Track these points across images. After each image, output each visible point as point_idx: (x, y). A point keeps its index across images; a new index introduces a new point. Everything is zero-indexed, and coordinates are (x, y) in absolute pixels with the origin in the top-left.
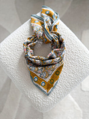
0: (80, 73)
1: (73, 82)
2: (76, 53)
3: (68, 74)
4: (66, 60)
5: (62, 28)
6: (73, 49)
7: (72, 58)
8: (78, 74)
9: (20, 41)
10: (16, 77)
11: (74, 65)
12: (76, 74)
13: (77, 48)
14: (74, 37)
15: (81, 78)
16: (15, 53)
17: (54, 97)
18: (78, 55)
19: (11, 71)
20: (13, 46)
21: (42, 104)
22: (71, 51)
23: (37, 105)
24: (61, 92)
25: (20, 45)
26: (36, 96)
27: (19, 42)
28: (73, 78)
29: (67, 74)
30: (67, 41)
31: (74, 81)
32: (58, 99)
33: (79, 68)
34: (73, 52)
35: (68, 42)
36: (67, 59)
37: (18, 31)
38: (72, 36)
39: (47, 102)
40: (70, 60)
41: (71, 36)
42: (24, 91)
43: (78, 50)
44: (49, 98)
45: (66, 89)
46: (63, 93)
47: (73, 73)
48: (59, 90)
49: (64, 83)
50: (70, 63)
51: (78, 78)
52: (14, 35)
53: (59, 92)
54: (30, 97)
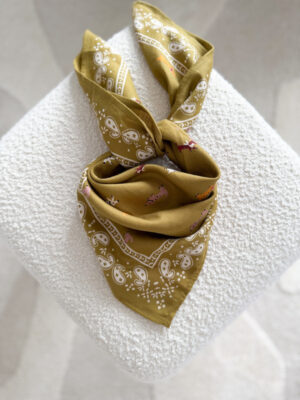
0: (278, 246)
1: (252, 281)
2: (260, 175)
3: (235, 253)
4: (225, 205)
6: (247, 161)
7: (247, 195)
8: (269, 250)
9: (55, 141)
10: (51, 271)
11: (254, 220)
12: (262, 250)
13: (263, 158)
14: (252, 117)
15: (279, 262)
16: (42, 187)
17: (187, 332)
18: (269, 182)
19: (33, 252)
20: (34, 162)
21: (146, 360)
22: (241, 171)
23: (129, 364)
24: (213, 316)
25: (59, 157)
26: (124, 333)
27: (55, 145)
28: (251, 264)
29: (229, 253)
30: (227, 135)
31: (256, 277)
32: (202, 339)
33: (273, 230)
34: (248, 172)
35: (231, 137)
36: (229, 198)
37: (47, 107)
38: (244, 113)
39: (165, 350)
40: (239, 201)
41: (240, 113)
42: (83, 318)
43: (268, 165)
44: (171, 337)
45: (228, 303)
46: (219, 318)
47: (251, 249)
48: (203, 311)
49: (220, 284)
50: (242, 213)
51: (270, 264)
52: (33, 120)
53: (205, 314)
54: (104, 338)
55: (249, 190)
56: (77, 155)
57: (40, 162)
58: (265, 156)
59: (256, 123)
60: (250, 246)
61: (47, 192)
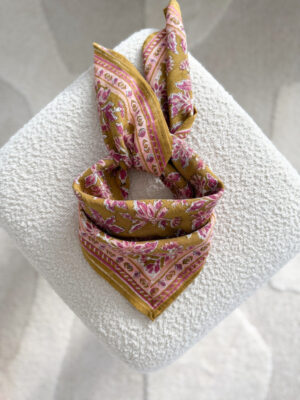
0: (269, 251)
1: (244, 282)
2: (255, 184)
3: (229, 256)
4: (221, 211)
5: (207, 99)
6: (244, 171)
7: (242, 203)
8: (260, 255)
9: (63, 145)
11: (248, 226)
12: (254, 254)
13: (259, 168)
14: (250, 129)
15: (270, 266)
16: (49, 189)
17: (181, 328)
18: (264, 191)
19: (39, 250)
20: (42, 165)
21: (143, 352)
22: (238, 180)
23: (127, 355)
24: (206, 313)
25: (66, 161)
26: (123, 327)
27: (62, 149)
28: (244, 267)
29: (223, 255)
30: (225, 146)
31: (247, 278)
32: (195, 335)
33: (266, 236)
34: (245, 181)
35: (229, 147)
37: (56, 111)
38: (243, 125)
39: (160, 344)
40: (234, 208)
41: (239, 125)
43: (263, 175)
44: (166, 332)
45: (220, 303)
46: (212, 316)
47: (244, 253)
48: (197, 309)
49: (213, 285)
50: (236, 219)
51: (261, 267)
52: (41, 124)
53: (198, 312)
54: (104, 331)
55: (245, 198)
56: (83, 159)
57: (48, 165)
58: (261, 166)
59: (254, 135)
60: (243, 250)
61: (54, 193)
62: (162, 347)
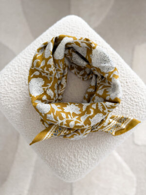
14: (118, 59)
17: (87, 158)
18: (126, 89)
20: (19, 78)
21: (67, 170)
23: (60, 172)
26: (57, 157)
32: (94, 162)
33: (127, 111)
37: (26, 53)
39: (76, 166)
43: (125, 81)
44: (79, 160)
52: (19, 59)
57: (22, 78)
58: (124, 77)
59: (120, 62)
61: (24, 91)
62: (77, 167)
